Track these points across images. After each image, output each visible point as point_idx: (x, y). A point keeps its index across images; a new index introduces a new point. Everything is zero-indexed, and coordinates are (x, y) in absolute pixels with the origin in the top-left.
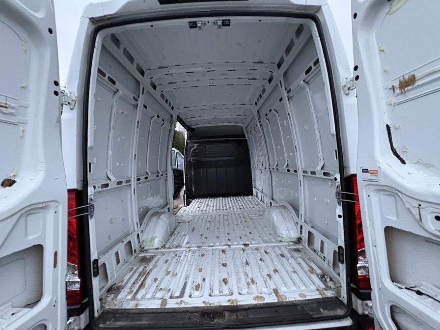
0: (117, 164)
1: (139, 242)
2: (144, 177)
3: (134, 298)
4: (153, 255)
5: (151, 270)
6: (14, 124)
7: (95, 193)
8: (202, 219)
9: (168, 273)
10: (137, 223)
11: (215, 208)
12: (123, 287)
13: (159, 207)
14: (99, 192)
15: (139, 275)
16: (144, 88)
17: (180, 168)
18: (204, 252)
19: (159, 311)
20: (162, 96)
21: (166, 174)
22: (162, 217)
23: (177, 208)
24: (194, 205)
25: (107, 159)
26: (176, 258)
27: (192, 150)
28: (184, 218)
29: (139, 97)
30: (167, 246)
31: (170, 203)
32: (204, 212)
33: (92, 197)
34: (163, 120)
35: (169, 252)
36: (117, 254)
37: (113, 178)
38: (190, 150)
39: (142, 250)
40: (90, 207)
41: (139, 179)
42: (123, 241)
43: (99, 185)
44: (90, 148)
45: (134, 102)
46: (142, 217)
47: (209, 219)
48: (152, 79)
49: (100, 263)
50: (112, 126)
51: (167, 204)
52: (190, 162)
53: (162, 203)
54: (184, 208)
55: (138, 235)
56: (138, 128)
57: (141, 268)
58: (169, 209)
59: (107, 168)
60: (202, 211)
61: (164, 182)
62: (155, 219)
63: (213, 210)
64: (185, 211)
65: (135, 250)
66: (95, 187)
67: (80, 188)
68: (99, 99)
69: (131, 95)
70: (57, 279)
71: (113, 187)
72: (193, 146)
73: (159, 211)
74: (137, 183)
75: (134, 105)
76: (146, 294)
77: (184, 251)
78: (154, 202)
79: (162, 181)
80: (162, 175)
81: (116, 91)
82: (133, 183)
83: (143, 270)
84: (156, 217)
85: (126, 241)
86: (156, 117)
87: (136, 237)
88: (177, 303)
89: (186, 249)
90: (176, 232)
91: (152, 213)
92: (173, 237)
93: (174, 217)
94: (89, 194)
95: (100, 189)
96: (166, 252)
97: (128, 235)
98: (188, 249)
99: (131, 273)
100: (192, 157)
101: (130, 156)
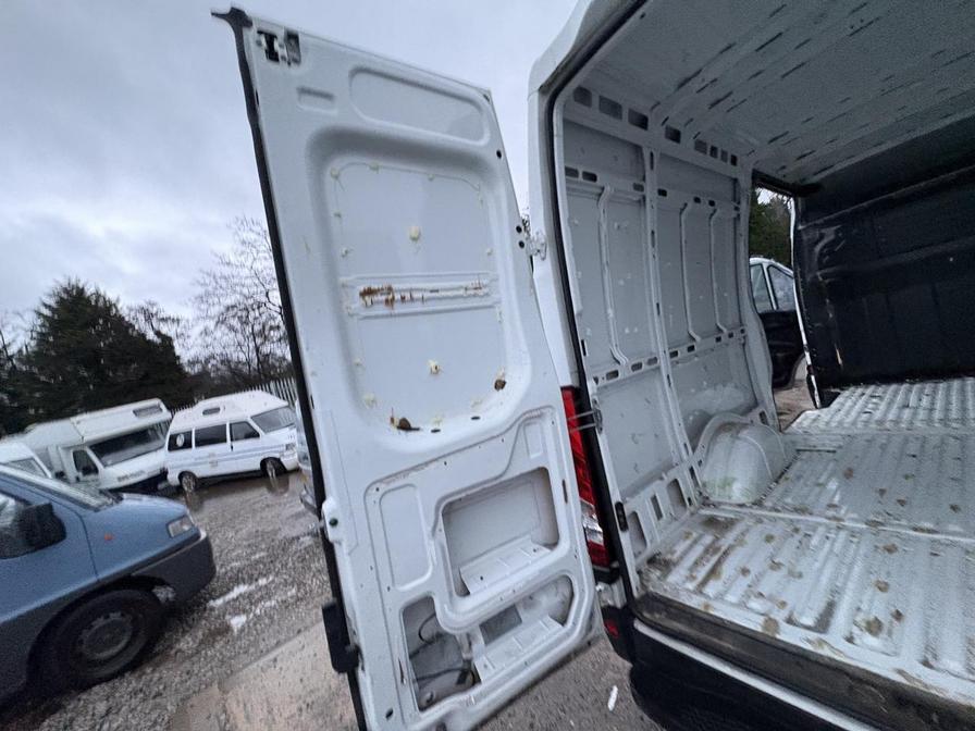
0: (627, 331)
1: (696, 484)
2: (685, 348)
3: (699, 590)
4: (732, 516)
5: (731, 548)
6: (490, 307)
7: (598, 389)
8: (883, 447)
9: (776, 566)
10: (685, 445)
11: (937, 415)
12: (675, 564)
13: (734, 411)
14: (605, 387)
15: (706, 551)
16: (652, 155)
17: (784, 307)
18: (896, 541)
19: (761, 638)
20: (700, 146)
21: (743, 331)
22: (744, 434)
23: (790, 413)
24: (849, 403)
25: (608, 327)
26: (798, 537)
27: (818, 249)
28: (813, 441)
29: (644, 179)
30: (768, 504)
31: (763, 401)
32: (888, 425)
33: (596, 398)
34: (712, 203)
35: (775, 520)
36: (654, 499)
37: (623, 359)
38: (811, 251)
39: (706, 502)
40: (596, 414)
41: (674, 354)
42: (662, 479)
43: (602, 375)
44: (580, 314)
45: (637, 196)
46: (695, 434)
47: (913, 448)
48: (668, 123)
49: (627, 510)
50: (604, 260)
51: (756, 404)
52: (815, 283)
53: (742, 400)
54: (812, 414)
55: (692, 471)
56: (653, 246)
57: (708, 539)
58: (762, 415)
59: (610, 341)
60: (880, 422)
61: (740, 350)
62: (725, 438)
63: (929, 421)
64: (815, 420)
65: (689, 500)
66: (596, 380)
67: (576, 384)
68: (576, 222)
69: (627, 184)
70: (572, 521)
71: (627, 375)
72: (822, 237)
73: (736, 421)
74: (672, 363)
75: (639, 201)
76: (726, 592)
77: (820, 524)
78: (721, 398)
79: (733, 350)
80: (731, 336)
81: (599, 191)
82: (664, 363)
83: (713, 542)
84: (728, 434)
85: (668, 479)
86: (691, 204)
87: (687, 474)
88: (809, 641)
89: (827, 521)
90: (791, 474)
91: (717, 425)
92: (783, 483)
93: (779, 436)
94: (590, 393)
95: (606, 382)
96: (765, 516)
97: (669, 467)
98: (834, 523)
99: (688, 542)
100: (820, 269)
101: (649, 308)
